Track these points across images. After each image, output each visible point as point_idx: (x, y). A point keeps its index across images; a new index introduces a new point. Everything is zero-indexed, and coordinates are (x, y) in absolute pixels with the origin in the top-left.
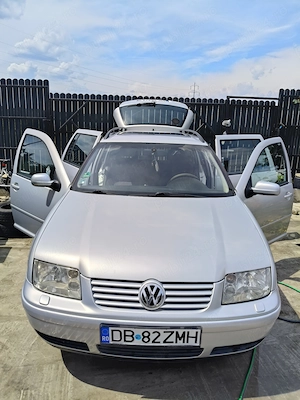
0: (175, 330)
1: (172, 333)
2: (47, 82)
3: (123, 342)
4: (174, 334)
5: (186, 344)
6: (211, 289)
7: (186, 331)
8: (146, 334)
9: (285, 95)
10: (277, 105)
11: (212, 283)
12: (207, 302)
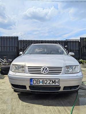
0: (52, 80)
1: (51, 80)
2: (18, 37)
3: (36, 84)
4: (52, 81)
5: (55, 85)
6: (62, 69)
7: (55, 80)
8: (43, 81)
9: (82, 39)
10: (80, 41)
11: (62, 67)
12: (61, 72)
